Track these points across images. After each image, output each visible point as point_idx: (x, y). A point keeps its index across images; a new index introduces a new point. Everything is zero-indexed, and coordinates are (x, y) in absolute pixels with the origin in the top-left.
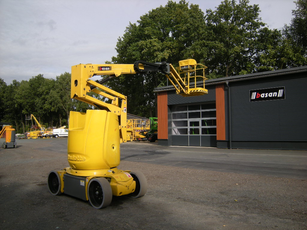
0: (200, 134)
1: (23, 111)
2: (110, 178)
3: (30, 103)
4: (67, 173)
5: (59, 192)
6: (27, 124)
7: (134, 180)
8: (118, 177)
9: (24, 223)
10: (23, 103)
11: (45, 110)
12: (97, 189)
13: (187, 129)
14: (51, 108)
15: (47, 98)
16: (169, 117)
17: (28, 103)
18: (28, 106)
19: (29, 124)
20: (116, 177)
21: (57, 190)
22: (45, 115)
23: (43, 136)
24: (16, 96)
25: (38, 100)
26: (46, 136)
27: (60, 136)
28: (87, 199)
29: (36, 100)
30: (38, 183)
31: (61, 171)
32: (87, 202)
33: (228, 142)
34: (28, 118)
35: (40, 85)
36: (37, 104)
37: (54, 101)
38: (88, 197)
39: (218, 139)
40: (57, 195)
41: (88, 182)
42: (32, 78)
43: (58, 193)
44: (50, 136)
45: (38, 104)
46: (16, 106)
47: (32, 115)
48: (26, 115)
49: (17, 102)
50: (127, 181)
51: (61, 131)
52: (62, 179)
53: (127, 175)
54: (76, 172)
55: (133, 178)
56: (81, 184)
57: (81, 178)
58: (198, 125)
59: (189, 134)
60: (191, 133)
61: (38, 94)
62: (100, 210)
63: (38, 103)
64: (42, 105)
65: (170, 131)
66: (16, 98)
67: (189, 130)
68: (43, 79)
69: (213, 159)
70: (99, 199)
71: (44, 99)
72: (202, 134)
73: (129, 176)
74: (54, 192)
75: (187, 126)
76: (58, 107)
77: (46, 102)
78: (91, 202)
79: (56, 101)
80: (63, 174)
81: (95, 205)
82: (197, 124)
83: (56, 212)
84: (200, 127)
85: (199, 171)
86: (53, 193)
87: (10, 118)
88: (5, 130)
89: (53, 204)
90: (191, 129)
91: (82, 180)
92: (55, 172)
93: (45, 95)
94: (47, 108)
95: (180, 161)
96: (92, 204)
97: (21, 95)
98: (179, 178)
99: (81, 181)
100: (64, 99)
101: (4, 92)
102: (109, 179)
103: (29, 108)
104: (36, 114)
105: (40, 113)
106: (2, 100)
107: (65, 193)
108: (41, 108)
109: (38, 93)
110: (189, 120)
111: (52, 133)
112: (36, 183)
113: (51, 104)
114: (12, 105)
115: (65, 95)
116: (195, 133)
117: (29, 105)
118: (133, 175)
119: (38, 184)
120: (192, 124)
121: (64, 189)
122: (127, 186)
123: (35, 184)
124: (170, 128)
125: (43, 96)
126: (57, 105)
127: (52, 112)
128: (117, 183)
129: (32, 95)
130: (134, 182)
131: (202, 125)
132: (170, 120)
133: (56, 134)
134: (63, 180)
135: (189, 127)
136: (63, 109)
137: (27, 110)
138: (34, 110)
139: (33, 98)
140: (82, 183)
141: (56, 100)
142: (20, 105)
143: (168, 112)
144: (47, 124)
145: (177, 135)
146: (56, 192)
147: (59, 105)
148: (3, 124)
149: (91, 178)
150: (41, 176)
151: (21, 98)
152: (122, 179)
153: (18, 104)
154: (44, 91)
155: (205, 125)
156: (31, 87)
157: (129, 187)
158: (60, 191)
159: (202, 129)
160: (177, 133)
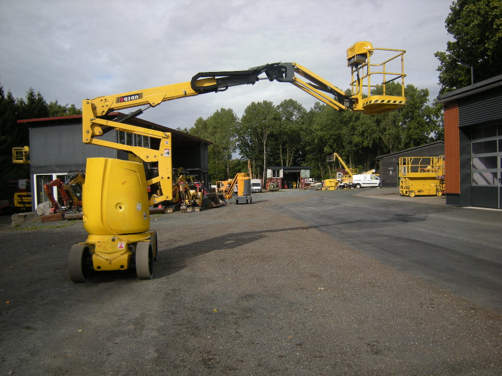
1: (325, 148)
3: (335, 135)
6: (335, 168)
10: (324, 136)
11: (356, 145)
13: (496, 174)
14: (363, 142)
15: (357, 126)
17: (331, 135)
18: (332, 141)
19: (337, 168)
22: (356, 153)
24: (315, 126)
25: (345, 131)
27: (363, 185)
29: (342, 130)
34: (330, 159)
36: (344, 137)
37: (366, 130)
45: (346, 137)
46: (316, 142)
47: (335, 154)
49: (317, 135)
51: (365, 178)
61: (346, 121)
63: (345, 135)
64: (350, 138)
66: (316, 130)
67: (499, 176)
71: (352, 128)
75: (496, 167)
76: (373, 139)
77: (356, 133)
79: (369, 131)
87: (314, 159)
88: (237, 179)
94: (357, 141)
97: (321, 124)
100: (382, 125)
108: (350, 143)
109: (345, 119)
110: (500, 156)
113: (362, 135)
117: (333, 139)
125: (351, 123)
126: (371, 136)
127: (365, 148)
132: (465, 157)
133: (356, 182)
135: (499, 170)
136: (383, 142)
137: (331, 147)
138: (341, 146)
139: (339, 128)
141: (369, 129)
142: (321, 139)
144: (361, 166)
145: (492, 185)
147: (374, 136)
148: (301, 169)
151: (321, 130)
153: (319, 139)
154: (353, 116)
160: (491, 182)
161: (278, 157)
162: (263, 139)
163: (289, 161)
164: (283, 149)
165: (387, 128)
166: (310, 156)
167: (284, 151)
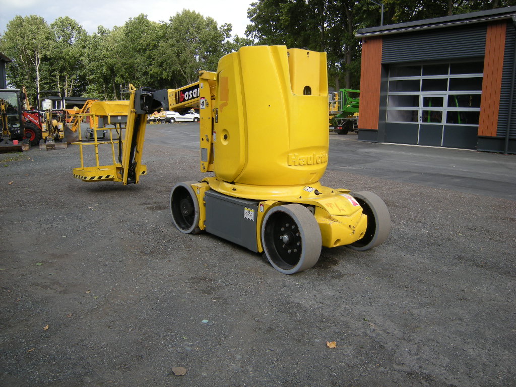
0: (444, 122)
1: (116, 79)
2: (314, 207)
3: (128, 64)
4: (211, 189)
5: (195, 228)
7: (364, 212)
8: (331, 204)
9: (129, 301)
10: (115, 64)
11: (152, 77)
12: (283, 229)
13: (417, 112)
14: (162, 73)
15: (155, 55)
16: (383, 88)
17: (123, 64)
18: (124, 70)
20: (326, 204)
21: (191, 224)
23: (151, 120)
24: (104, 52)
26: (154, 121)
27: (177, 120)
28: (261, 250)
29: (136, 59)
30: (149, 204)
31: (199, 185)
32: (261, 255)
33: (504, 139)
34: (125, 91)
35: (142, 32)
36: (138, 66)
37: (165, 61)
38: (262, 246)
39: (480, 134)
40: (191, 233)
41: (263, 213)
42: (129, 20)
43: (194, 230)
44: (161, 121)
45: (140, 67)
46: (104, 70)
47: (130, 85)
48: (121, 86)
49: (106, 63)
50: (351, 214)
52: (201, 202)
53: (349, 199)
54: (234, 190)
55: (362, 209)
56: (245, 216)
57: (246, 202)
58: (441, 105)
59: (420, 122)
60: (425, 120)
61: (140, 49)
62: (292, 277)
63: (140, 64)
64: (146, 68)
65: (383, 115)
66: (104, 57)
67: (420, 114)
68: (148, 22)
69: (480, 172)
70: (289, 251)
71: (149, 57)
72: (447, 123)
73: (355, 204)
74: (183, 226)
75: (417, 105)
76: (173, 71)
77: (153, 62)
78: (269, 258)
79: (169, 61)
80: (204, 191)
81: (279, 265)
82: (438, 102)
83: (194, 276)
84: (445, 109)
85: (468, 195)
86: (183, 229)
88: (87, 107)
89: (185, 255)
90: (425, 113)
91: (248, 206)
92: (186, 187)
93: (150, 50)
94: (154, 72)
95: (414, 173)
96: (271, 261)
97: (112, 50)
98: (430, 208)
99: (246, 210)
100: (183, 56)
101: (84, 47)
102: (312, 208)
103: (126, 73)
104: (137, 84)
105: (143, 82)
106: (82, 60)
107: (208, 230)
108: (146, 73)
109: (140, 47)
110: (423, 95)
111: (165, 115)
112: (145, 204)
113: (161, 65)
114: (98, 68)
115: (185, 50)
116: (432, 121)
117: (125, 68)
118: (361, 201)
119: (149, 206)
120: (427, 102)
121: (205, 222)
122: (352, 227)
123: (144, 207)
124: (383, 108)
125: (148, 52)
126: (170, 68)
127: (163, 80)
128: (330, 217)
129: (130, 51)
130: (365, 217)
131: (449, 105)
132: (384, 94)
133: (170, 117)
134: (205, 205)
135: (421, 109)
136: (181, 75)
137: (122, 76)
138: (134, 77)
139: (132, 57)
140: (249, 214)
141: (169, 59)
142: (111, 68)
143: (382, 76)
146: (187, 227)
147: (173, 68)
149: (270, 203)
150: (153, 190)
151: (111, 57)
152: (340, 210)
153: (108, 67)
154: (150, 44)
155: (455, 106)
156: (128, 36)
157: (356, 229)
158: (197, 227)
159: (448, 112)
161: (54, 85)
162: (35, 62)
163: (68, 91)
164: (60, 77)
165: (188, 60)
166: (91, 86)
167: (62, 79)
